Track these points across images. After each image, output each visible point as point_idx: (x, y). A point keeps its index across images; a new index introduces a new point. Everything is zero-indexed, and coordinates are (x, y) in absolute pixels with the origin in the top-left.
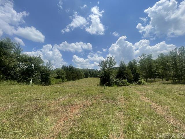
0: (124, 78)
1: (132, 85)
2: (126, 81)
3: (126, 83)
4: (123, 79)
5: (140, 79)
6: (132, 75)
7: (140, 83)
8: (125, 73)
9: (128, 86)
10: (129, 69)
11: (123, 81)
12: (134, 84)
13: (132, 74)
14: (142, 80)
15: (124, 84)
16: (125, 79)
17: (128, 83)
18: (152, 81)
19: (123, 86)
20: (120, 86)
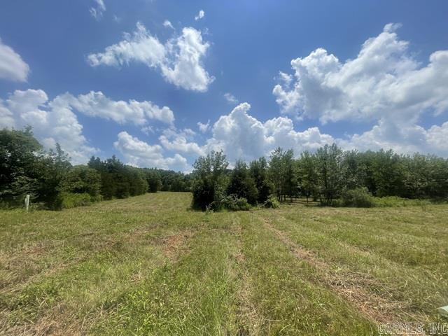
0: (241, 195)
1: (254, 208)
2: (245, 200)
3: (245, 205)
4: (239, 198)
5: (270, 196)
6: (256, 189)
7: (269, 205)
8: (243, 186)
9: (247, 210)
10: (252, 177)
11: (240, 200)
12: (259, 206)
13: (257, 187)
14: (274, 200)
15: (241, 207)
16: (243, 197)
17: (248, 205)
18: (292, 201)
19: (239, 210)
20: (235, 210)
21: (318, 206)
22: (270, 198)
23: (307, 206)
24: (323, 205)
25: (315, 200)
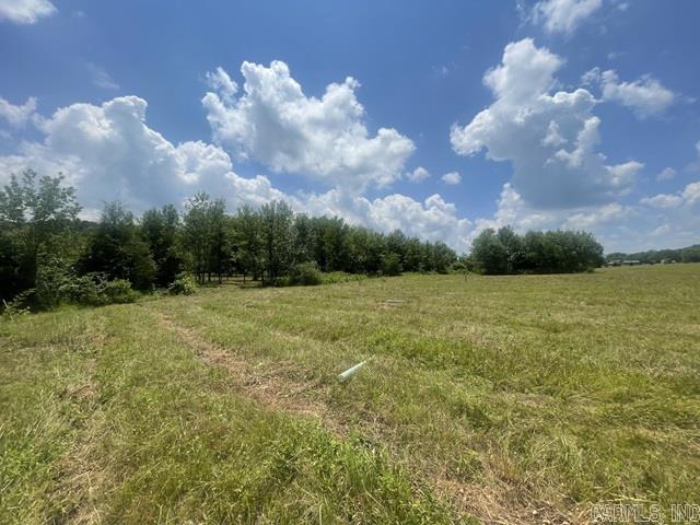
0: (119, 274)
1: (147, 297)
2: (126, 284)
3: (126, 293)
5: (180, 275)
6: (153, 263)
10: (144, 240)
11: (113, 284)
12: (157, 294)
14: (188, 281)
15: (115, 297)
16: (120, 277)
17: (132, 293)
18: (220, 283)
19: (109, 303)
20: (96, 304)
21: (259, 287)
22: (180, 278)
23: (243, 288)
24: (265, 285)
25: (255, 279)
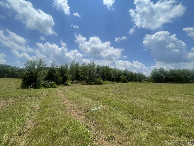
2: (54, 83)
3: (54, 85)
4: (51, 82)
6: (61, 78)
7: (66, 85)
8: (54, 76)
9: (55, 87)
10: (59, 72)
12: (61, 85)
14: (69, 82)
16: (53, 81)
17: (56, 85)
18: (77, 83)
19: (51, 87)
20: (48, 87)
23: (82, 84)
24: (88, 84)
25: (86, 82)
